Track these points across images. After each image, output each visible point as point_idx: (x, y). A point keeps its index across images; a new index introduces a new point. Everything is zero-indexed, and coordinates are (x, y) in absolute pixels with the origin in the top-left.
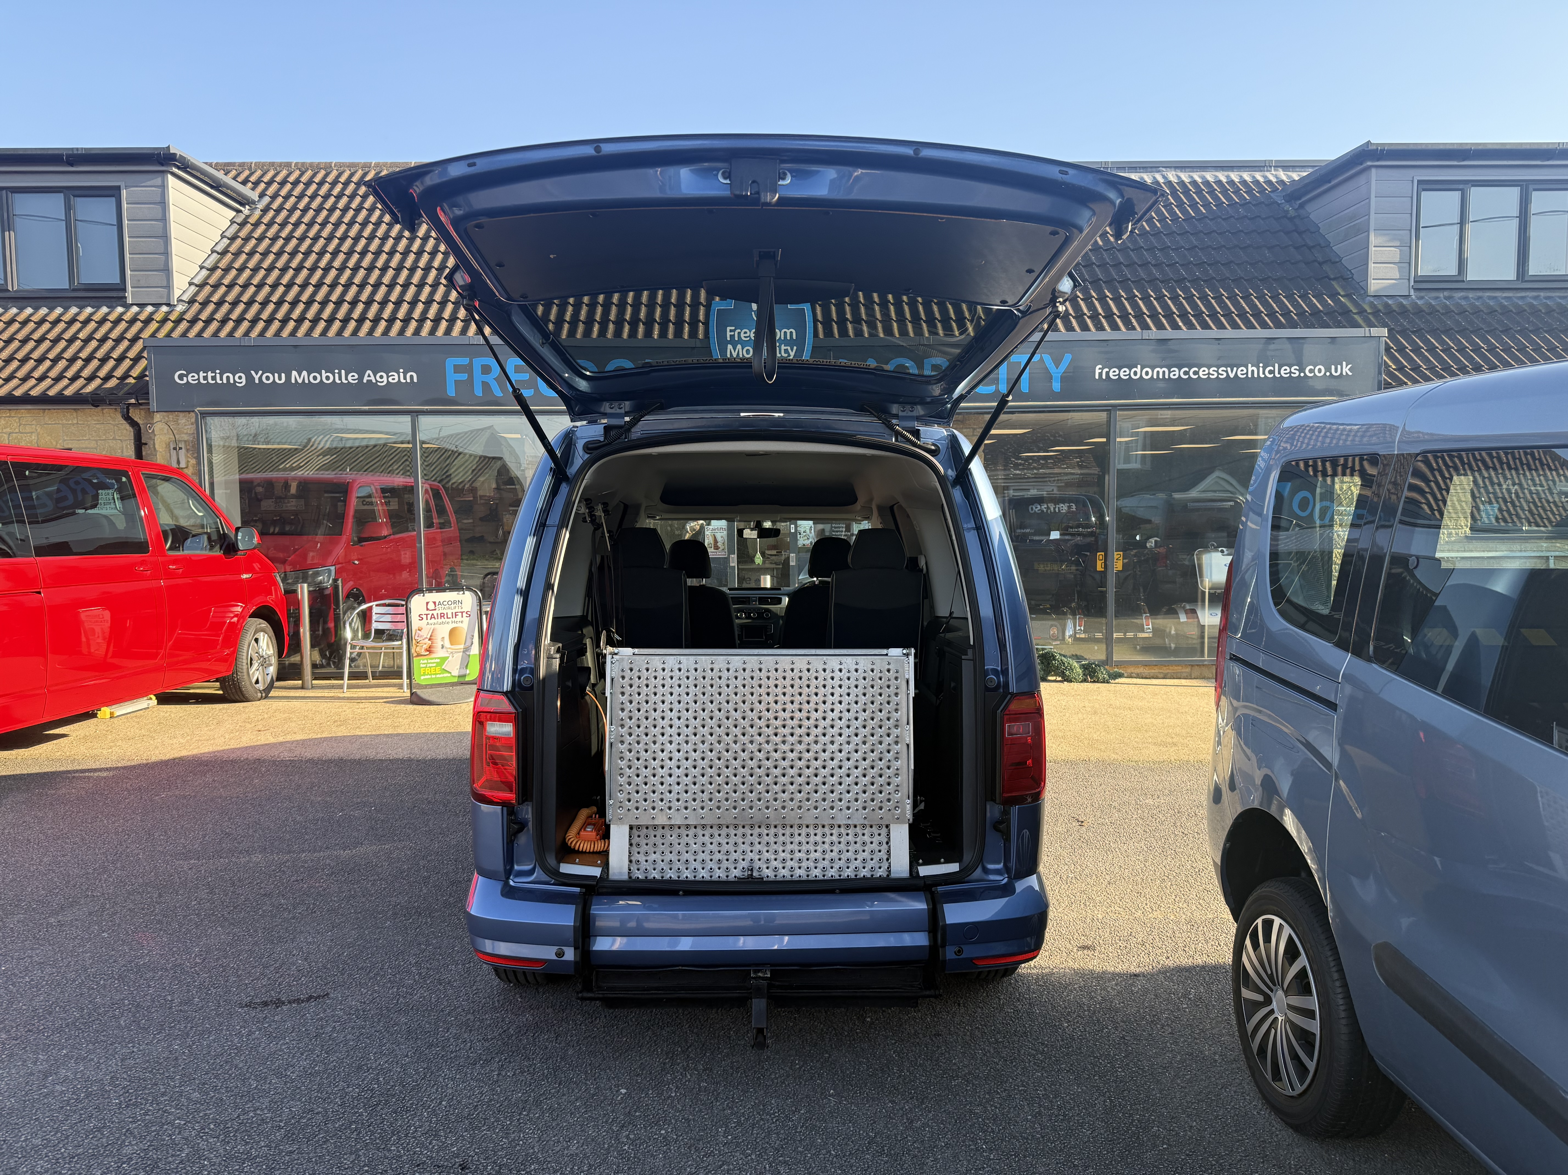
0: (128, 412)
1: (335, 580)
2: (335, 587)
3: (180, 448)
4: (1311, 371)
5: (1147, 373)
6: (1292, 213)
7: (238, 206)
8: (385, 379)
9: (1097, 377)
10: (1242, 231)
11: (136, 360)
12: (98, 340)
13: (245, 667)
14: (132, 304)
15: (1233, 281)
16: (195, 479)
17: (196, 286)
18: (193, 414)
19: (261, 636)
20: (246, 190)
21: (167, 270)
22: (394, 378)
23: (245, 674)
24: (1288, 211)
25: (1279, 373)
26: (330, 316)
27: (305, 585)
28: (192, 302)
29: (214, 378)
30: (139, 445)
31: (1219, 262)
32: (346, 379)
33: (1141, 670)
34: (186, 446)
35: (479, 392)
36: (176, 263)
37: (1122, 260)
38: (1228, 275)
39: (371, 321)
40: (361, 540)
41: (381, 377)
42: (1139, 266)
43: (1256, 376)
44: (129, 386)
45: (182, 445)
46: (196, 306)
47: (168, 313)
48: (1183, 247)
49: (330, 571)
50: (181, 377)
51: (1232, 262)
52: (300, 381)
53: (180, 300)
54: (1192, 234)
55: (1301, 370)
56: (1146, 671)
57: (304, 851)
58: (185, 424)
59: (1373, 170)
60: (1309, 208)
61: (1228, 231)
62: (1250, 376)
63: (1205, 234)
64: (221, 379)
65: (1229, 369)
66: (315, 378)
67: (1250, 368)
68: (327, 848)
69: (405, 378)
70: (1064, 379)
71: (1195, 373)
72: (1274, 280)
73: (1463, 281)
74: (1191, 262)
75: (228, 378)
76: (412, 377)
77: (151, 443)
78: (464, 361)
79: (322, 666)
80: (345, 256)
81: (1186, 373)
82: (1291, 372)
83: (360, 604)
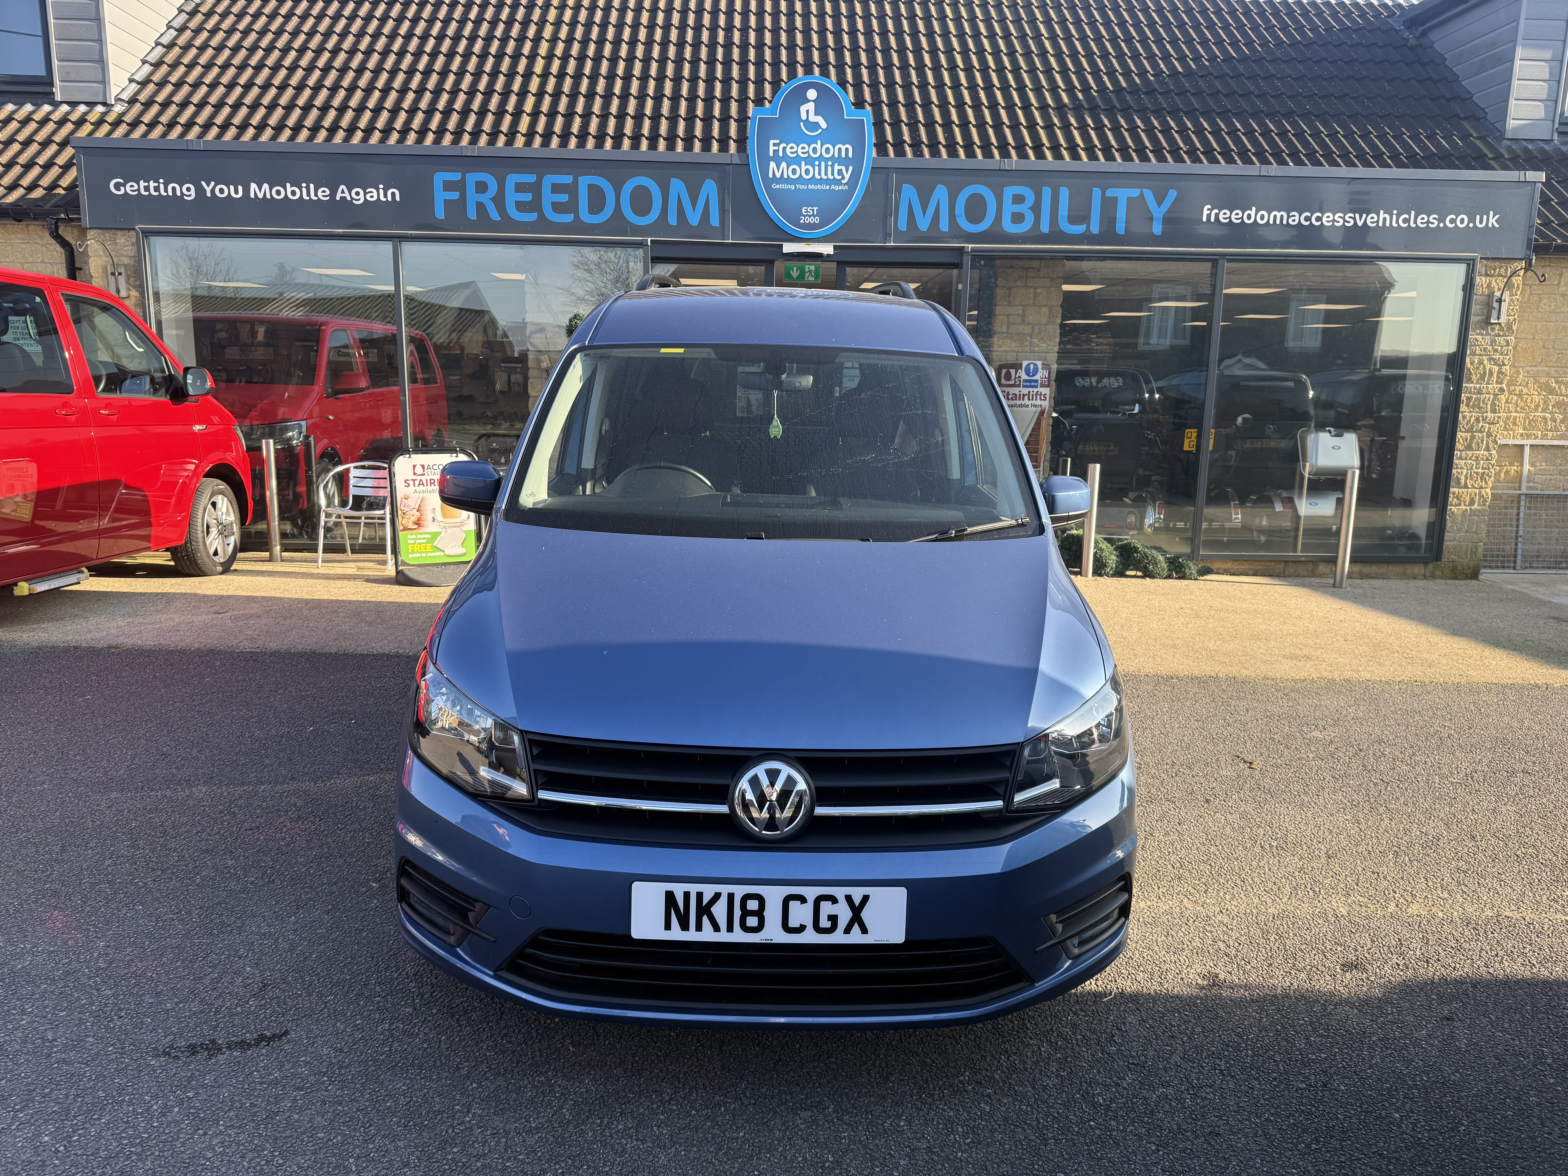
0: (57, 229)
1: (307, 437)
2: (308, 445)
3: (120, 274)
4: (1452, 221)
5: (1262, 217)
6: (1413, 41)
8: (362, 196)
9: (1204, 219)
10: (1356, 60)
11: (66, 168)
12: (20, 143)
13: (200, 536)
14: (62, 102)
15: (1348, 117)
16: (138, 312)
17: (138, 83)
18: (133, 233)
19: (220, 500)
21: (101, 61)
22: (373, 195)
23: (201, 543)
24: (1407, 39)
25: (1415, 222)
26: (296, 124)
27: (271, 441)
28: (132, 101)
29: (157, 189)
30: (73, 270)
31: (1332, 95)
32: (316, 195)
33: (1228, 565)
34: (126, 271)
35: (472, 214)
36: (112, 53)
37: (1220, 88)
38: (1343, 110)
39: (344, 130)
40: (336, 393)
41: (357, 194)
42: (1240, 96)
43: (1388, 224)
44: (58, 198)
45: (122, 270)
46: (138, 107)
47: (104, 114)
48: (1290, 76)
49: (300, 426)
50: (117, 186)
51: (1346, 95)
52: (260, 196)
53: (118, 99)
54: (1299, 62)
55: (1441, 219)
56: (1234, 566)
57: (262, 783)
58: (125, 243)
60: (1433, 36)
61: (1341, 59)
62: (1381, 224)
63: (1315, 62)
64: (166, 190)
65: (1357, 215)
66: (278, 193)
67: (1382, 215)
68: (293, 779)
69: (385, 196)
70: (1166, 220)
71: (1319, 219)
72: (1396, 117)
74: (1300, 94)
75: (174, 189)
76: (393, 194)
77: (85, 265)
78: (457, 176)
79: (293, 536)
80: (313, 55)
81: (1307, 219)
82: (1428, 222)
83: (335, 465)
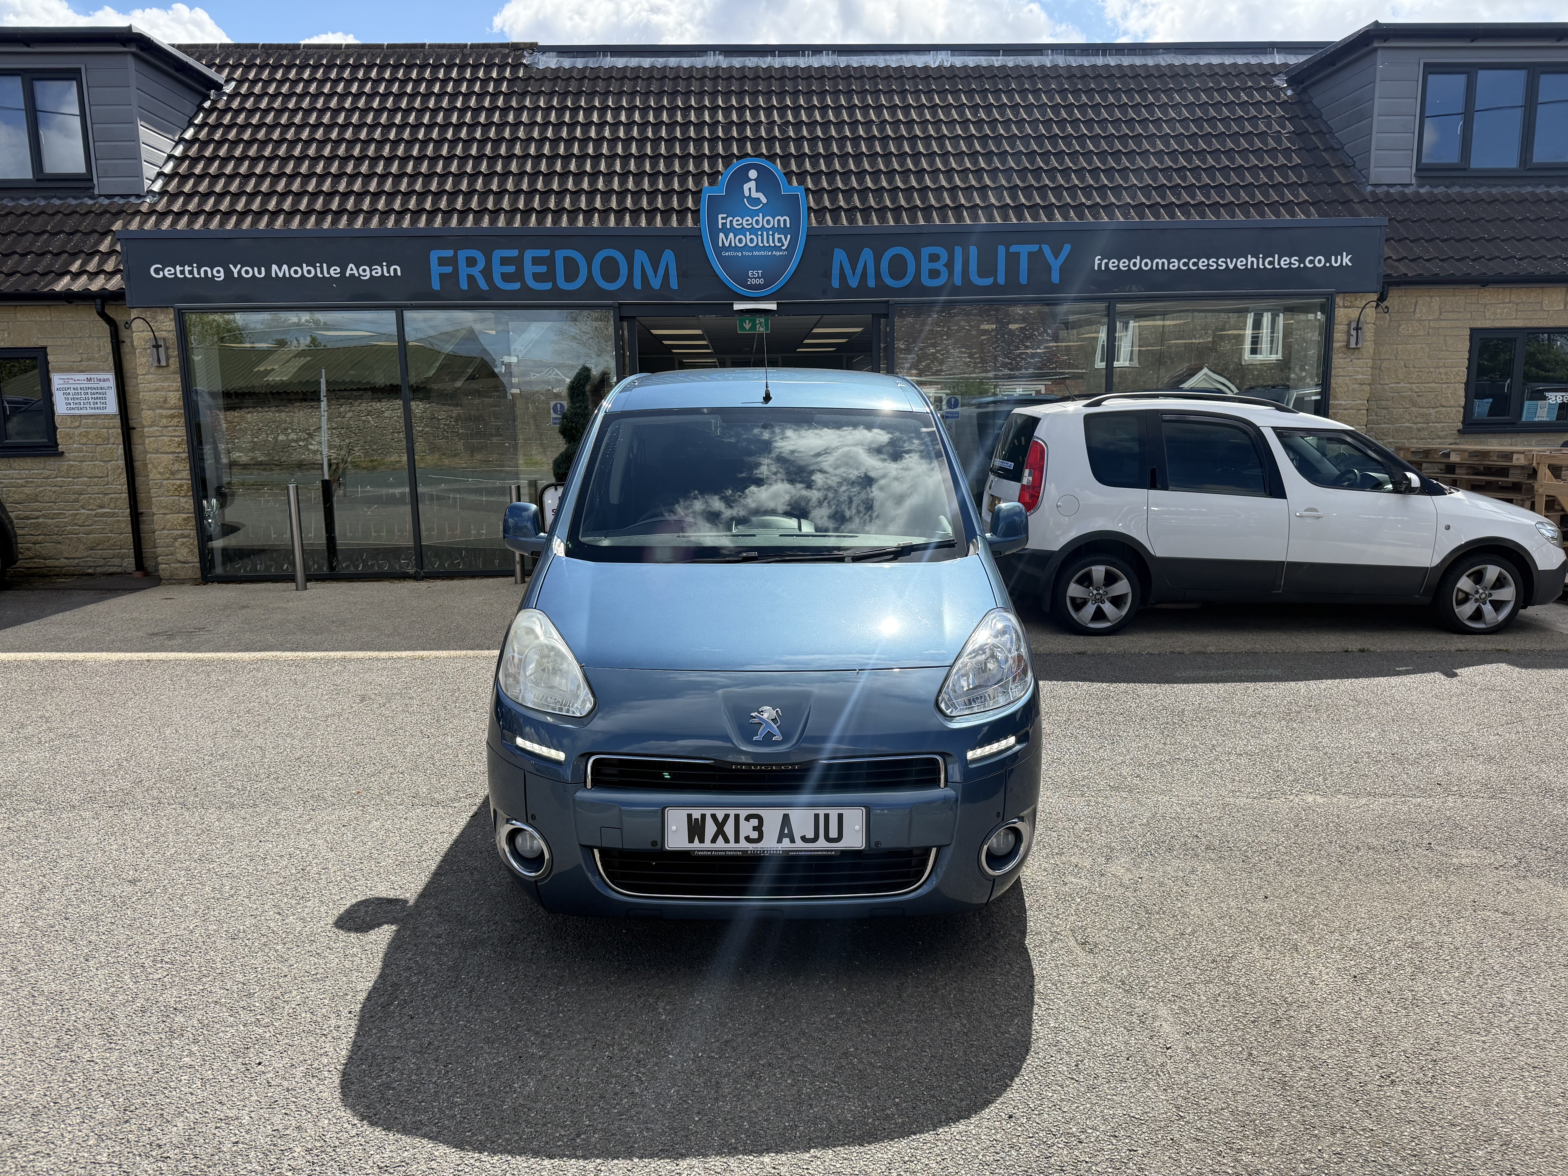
0: (103, 308)
3: (160, 346)
4: (1311, 262)
5: (1146, 264)
6: (1294, 98)
7: (204, 90)
8: (368, 273)
9: (1096, 268)
10: (1243, 117)
11: (109, 254)
17: (166, 176)
18: (173, 310)
20: (211, 73)
21: (136, 158)
22: (378, 271)
24: (1290, 96)
25: (1279, 264)
26: (307, 208)
28: (162, 193)
29: (191, 272)
30: (117, 344)
31: (1219, 150)
32: (329, 273)
34: (165, 343)
35: (464, 285)
36: (144, 151)
39: (349, 213)
41: (364, 271)
42: (1138, 153)
43: (1255, 267)
45: (162, 343)
46: (167, 198)
47: (138, 205)
48: (1182, 134)
50: (157, 271)
51: (1232, 149)
52: (281, 275)
53: (150, 192)
54: (1191, 121)
55: (1301, 261)
58: (165, 320)
59: (1379, 52)
60: (1312, 92)
61: (1228, 117)
62: (1249, 267)
63: (1205, 120)
64: (199, 273)
65: (1229, 260)
66: (296, 272)
67: (1250, 259)
69: (389, 272)
70: (1062, 269)
71: (1195, 264)
73: (1465, 169)
74: (1191, 150)
75: (206, 271)
76: (395, 270)
77: (128, 341)
78: (449, 253)
80: (318, 145)
81: (1185, 264)
82: (1290, 263)
